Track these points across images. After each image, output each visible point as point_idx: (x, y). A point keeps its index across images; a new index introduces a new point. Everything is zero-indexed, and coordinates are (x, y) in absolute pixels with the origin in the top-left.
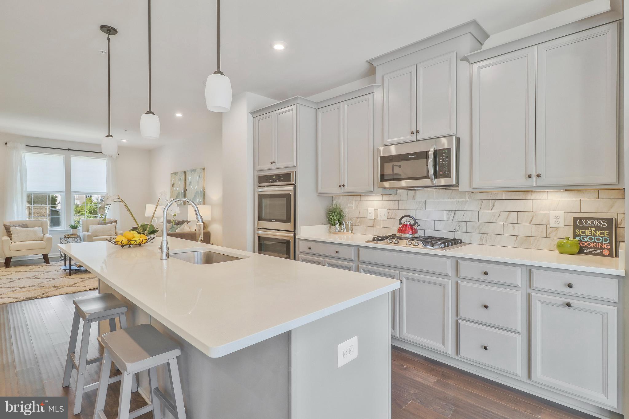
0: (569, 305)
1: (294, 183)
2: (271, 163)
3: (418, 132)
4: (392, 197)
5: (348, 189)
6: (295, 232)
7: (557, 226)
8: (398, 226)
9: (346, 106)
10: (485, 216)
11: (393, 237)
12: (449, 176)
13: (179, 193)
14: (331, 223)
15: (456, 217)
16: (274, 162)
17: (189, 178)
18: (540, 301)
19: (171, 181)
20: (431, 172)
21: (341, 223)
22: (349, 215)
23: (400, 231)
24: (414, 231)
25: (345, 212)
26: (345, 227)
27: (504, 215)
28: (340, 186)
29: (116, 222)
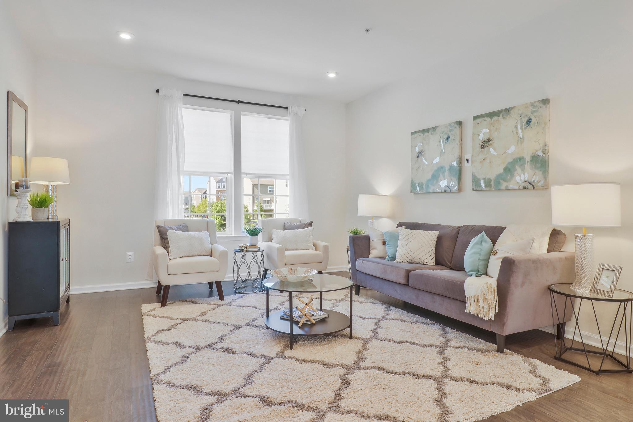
17: (482, 132)
19: (413, 147)
29: (310, 224)
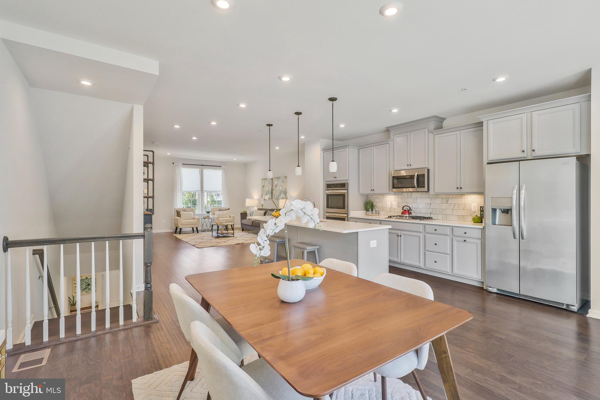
0: (465, 241)
1: (347, 188)
2: (334, 177)
3: (410, 165)
4: (399, 196)
5: (375, 192)
6: (348, 214)
7: (475, 211)
8: (402, 211)
9: (375, 149)
10: (444, 206)
11: (400, 216)
12: (424, 187)
13: (268, 191)
14: (367, 210)
15: (431, 206)
16: (336, 177)
17: (275, 182)
18: (456, 240)
19: (262, 184)
20: (416, 185)
21: (372, 210)
22: (377, 205)
23: (403, 213)
24: (410, 213)
25: (375, 203)
26: (374, 212)
27: (453, 205)
28: (372, 190)
29: (229, 209)
